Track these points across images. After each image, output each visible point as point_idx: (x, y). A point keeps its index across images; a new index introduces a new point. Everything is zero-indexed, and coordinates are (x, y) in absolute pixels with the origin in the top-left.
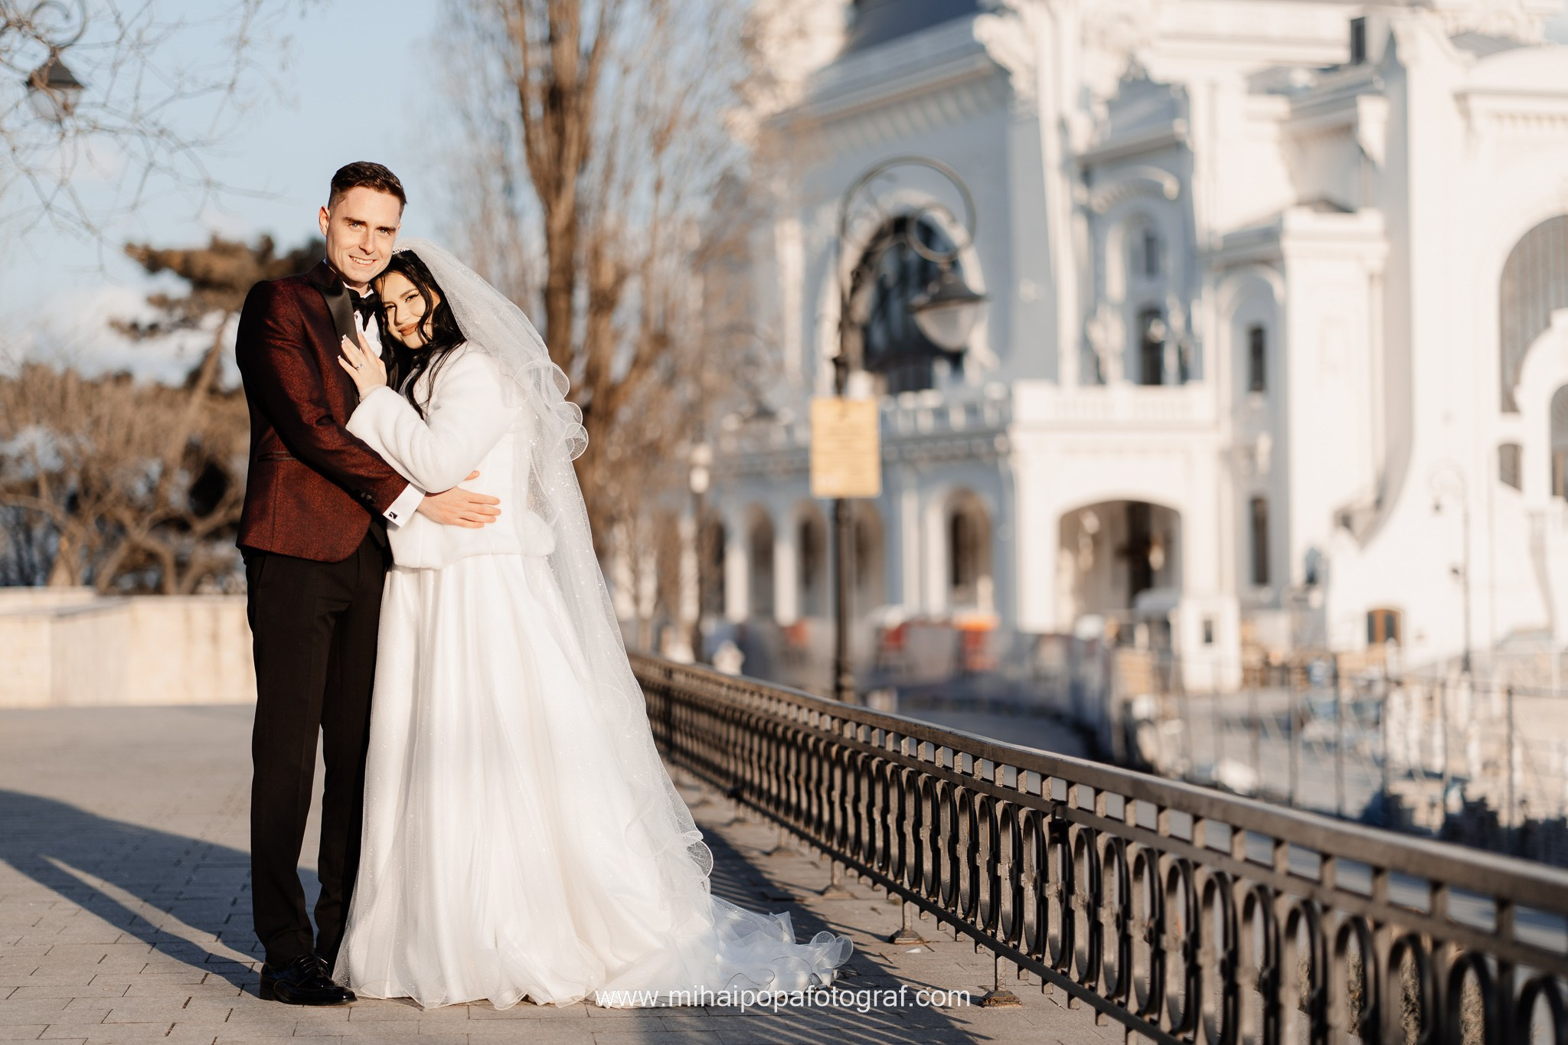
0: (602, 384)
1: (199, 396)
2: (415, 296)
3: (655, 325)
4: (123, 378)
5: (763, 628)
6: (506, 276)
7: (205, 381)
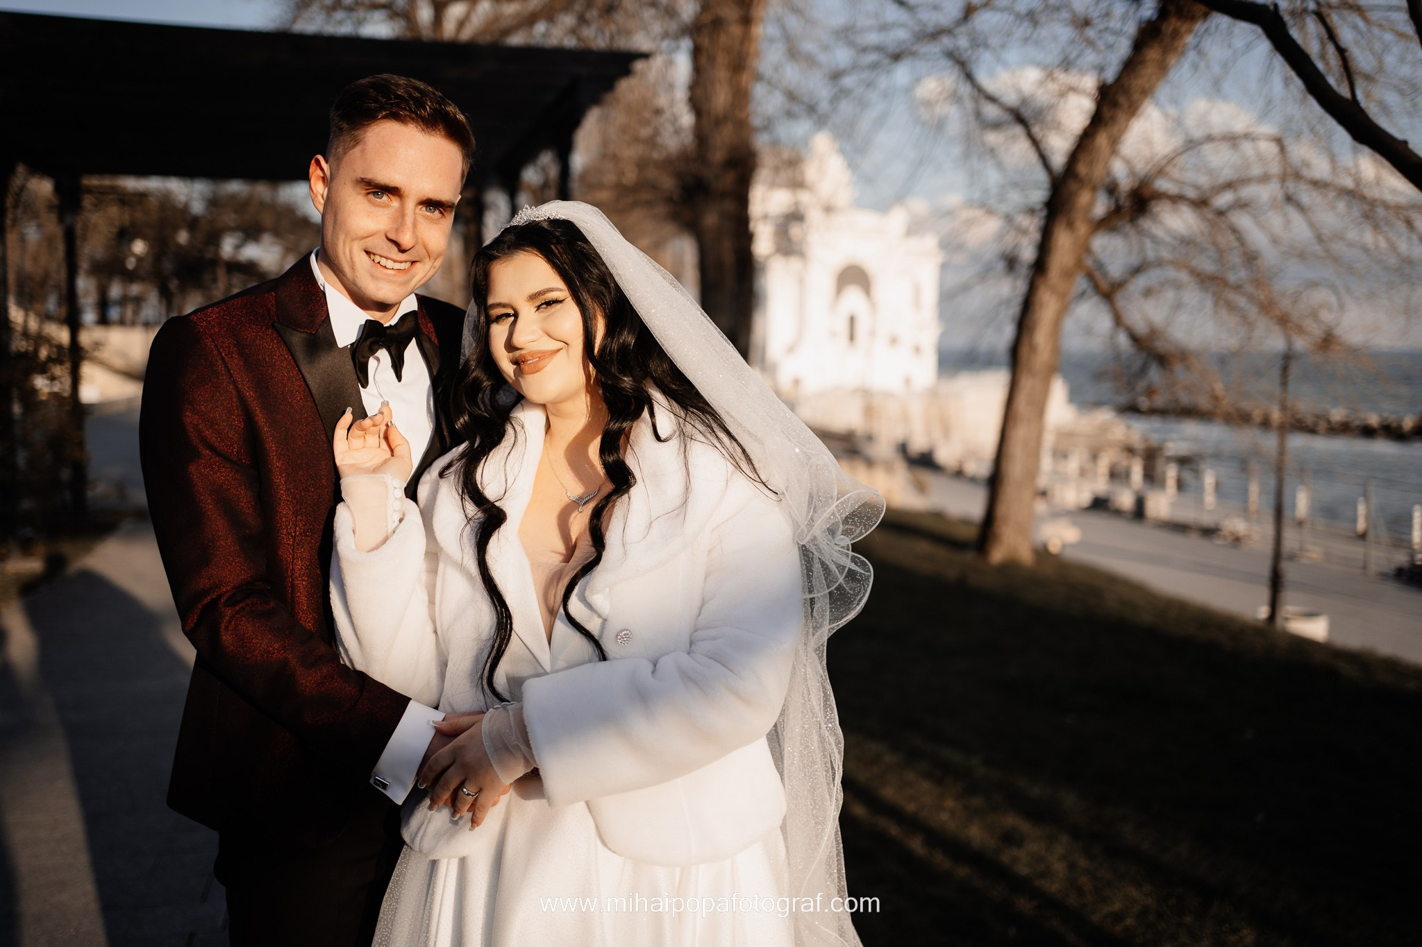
2: (557, 302)
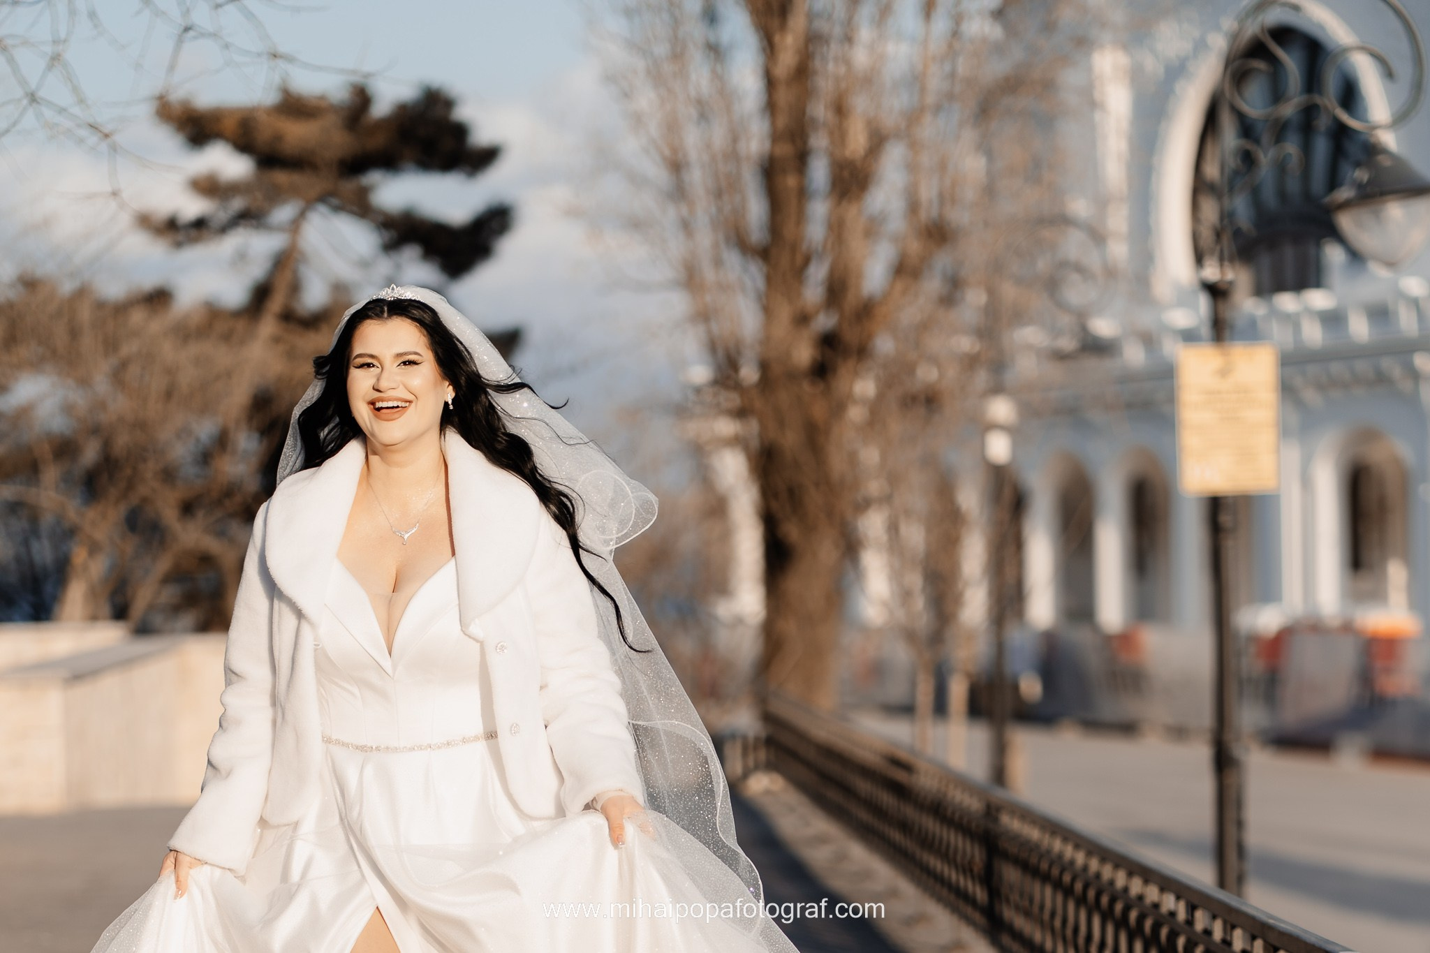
0: (851, 301)
1: (268, 326)
2: (414, 363)
3: (928, 212)
4: (159, 298)
5: (1080, 636)
6: (708, 146)
7: (276, 304)
